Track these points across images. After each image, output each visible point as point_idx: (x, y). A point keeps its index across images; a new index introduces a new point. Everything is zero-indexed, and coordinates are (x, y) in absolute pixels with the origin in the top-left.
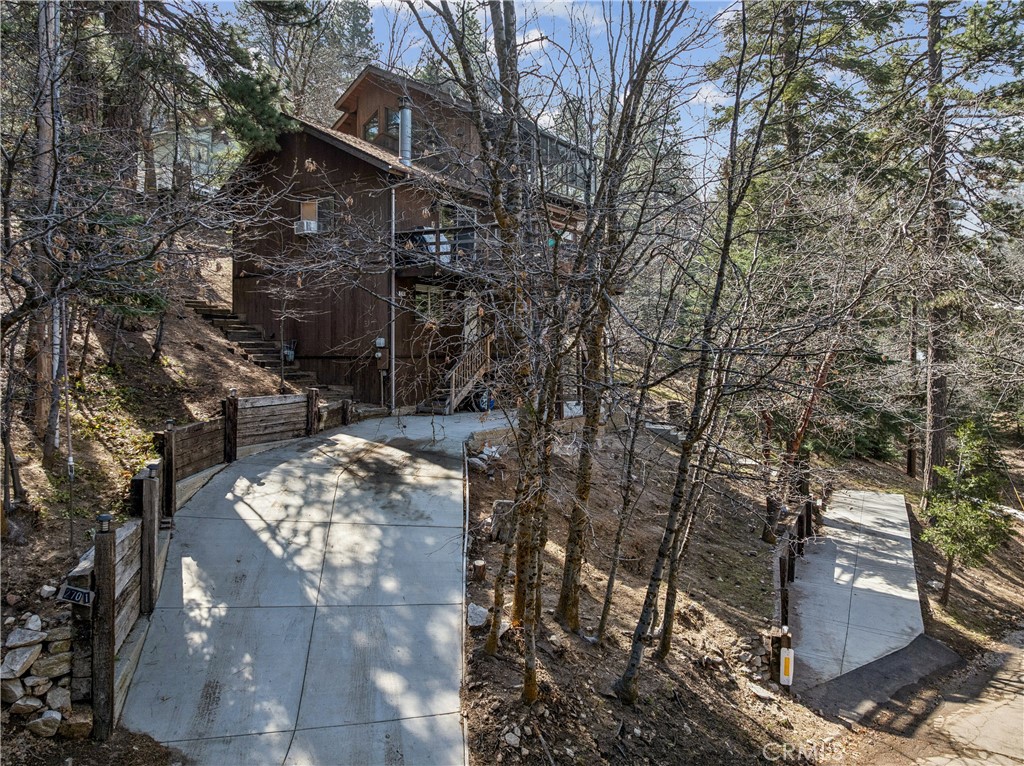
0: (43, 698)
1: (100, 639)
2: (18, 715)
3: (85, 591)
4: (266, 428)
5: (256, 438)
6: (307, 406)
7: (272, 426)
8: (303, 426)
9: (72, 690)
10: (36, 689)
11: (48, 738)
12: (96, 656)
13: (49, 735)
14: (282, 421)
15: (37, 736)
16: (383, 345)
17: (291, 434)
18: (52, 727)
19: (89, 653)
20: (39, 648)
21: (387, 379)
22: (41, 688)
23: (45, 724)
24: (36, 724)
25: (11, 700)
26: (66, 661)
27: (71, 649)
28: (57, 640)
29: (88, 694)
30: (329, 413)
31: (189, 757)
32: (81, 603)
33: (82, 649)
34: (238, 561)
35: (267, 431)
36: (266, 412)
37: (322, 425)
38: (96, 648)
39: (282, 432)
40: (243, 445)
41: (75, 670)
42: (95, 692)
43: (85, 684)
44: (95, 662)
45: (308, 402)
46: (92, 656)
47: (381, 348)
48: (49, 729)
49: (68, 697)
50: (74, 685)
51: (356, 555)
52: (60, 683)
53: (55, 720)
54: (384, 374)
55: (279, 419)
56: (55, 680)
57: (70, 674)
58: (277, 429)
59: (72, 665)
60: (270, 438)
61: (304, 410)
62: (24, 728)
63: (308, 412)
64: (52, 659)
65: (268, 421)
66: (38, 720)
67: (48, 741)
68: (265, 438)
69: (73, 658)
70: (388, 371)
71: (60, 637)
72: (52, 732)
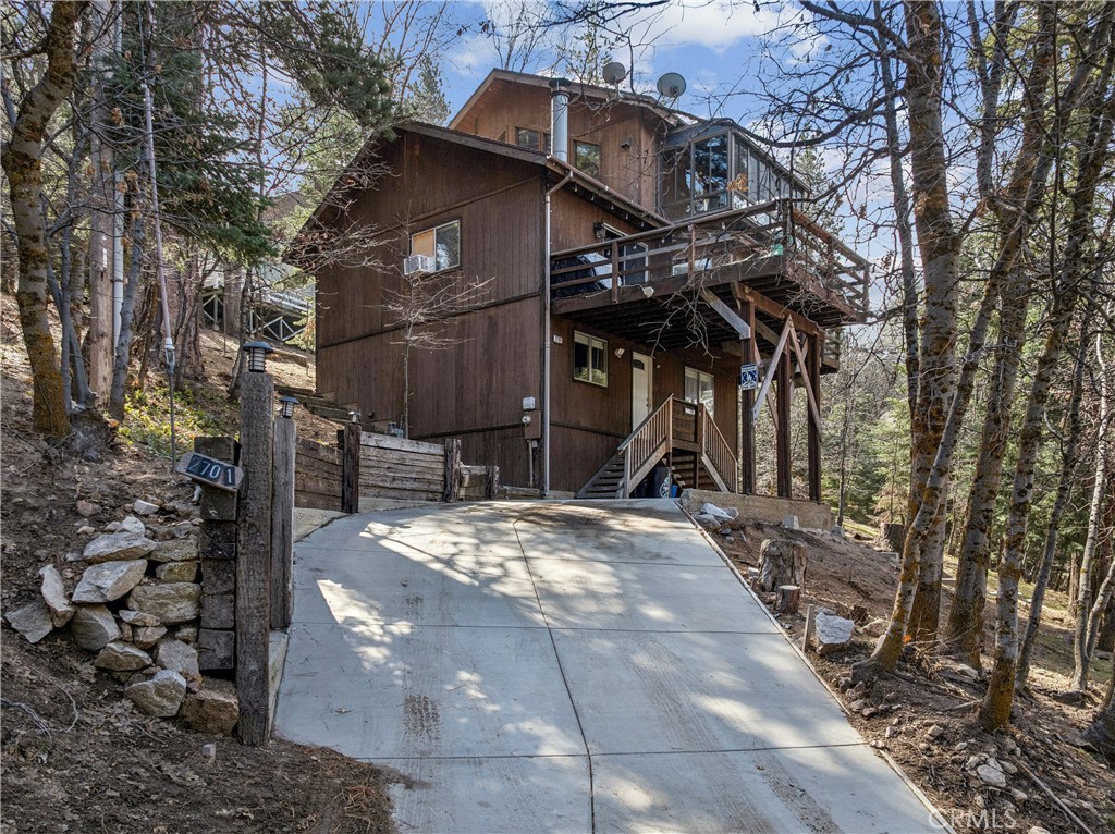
0: (151, 649)
1: (250, 563)
2: (109, 671)
3: (226, 465)
4: (394, 479)
5: (381, 490)
6: (445, 463)
7: (402, 479)
8: (439, 488)
9: (201, 650)
10: (141, 631)
11: (165, 719)
12: (242, 593)
13: (165, 714)
14: (414, 476)
15: (146, 712)
16: (533, 407)
17: (424, 495)
18: (172, 700)
19: (230, 586)
20: (142, 564)
21: (539, 452)
22: (149, 631)
23: (159, 692)
24: (143, 691)
25: (95, 645)
26: (189, 597)
27: (198, 579)
28: (173, 560)
29: (228, 659)
30: (471, 479)
31: (414, 778)
32: (219, 484)
33: (218, 577)
34: (405, 585)
35: (395, 485)
36: (394, 456)
37: (462, 493)
38: (242, 577)
39: (413, 490)
40: (365, 495)
41: (205, 615)
42: (241, 657)
43: (223, 640)
44: (240, 603)
45: (446, 456)
46: (235, 592)
47: (530, 410)
48: (165, 703)
49: (195, 660)
50: (204, 639)
51: (584, 586)
52: (179, 635)
53: (176, 685)
54: (535, 444)
55: (410, 472)
56: (173, 628)
57: (196, 622)
58: (409, 485)
59: (200, 605)
60: (399, 493)
61: (441, 466)
62: (121, 696)
63: (446, 469)
64: (166, 589)
65: (397, 471)
66: (148, 683)
67: (164, 725)
68: (392, 493)
69: (202, 592)
70: (540, 440)
71: (177, 555)
72: (172, 708)
